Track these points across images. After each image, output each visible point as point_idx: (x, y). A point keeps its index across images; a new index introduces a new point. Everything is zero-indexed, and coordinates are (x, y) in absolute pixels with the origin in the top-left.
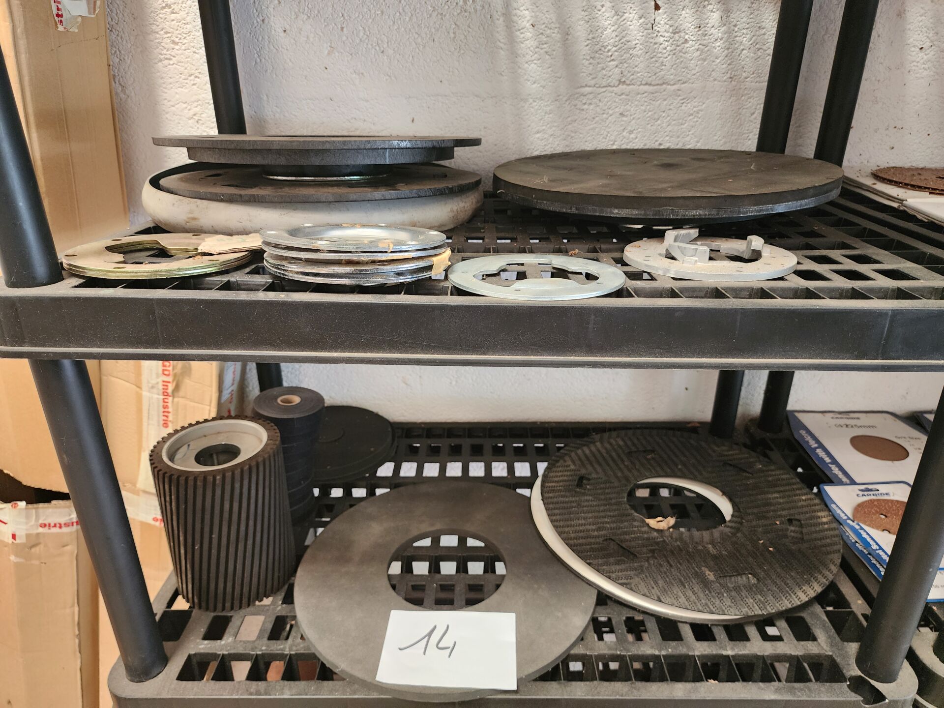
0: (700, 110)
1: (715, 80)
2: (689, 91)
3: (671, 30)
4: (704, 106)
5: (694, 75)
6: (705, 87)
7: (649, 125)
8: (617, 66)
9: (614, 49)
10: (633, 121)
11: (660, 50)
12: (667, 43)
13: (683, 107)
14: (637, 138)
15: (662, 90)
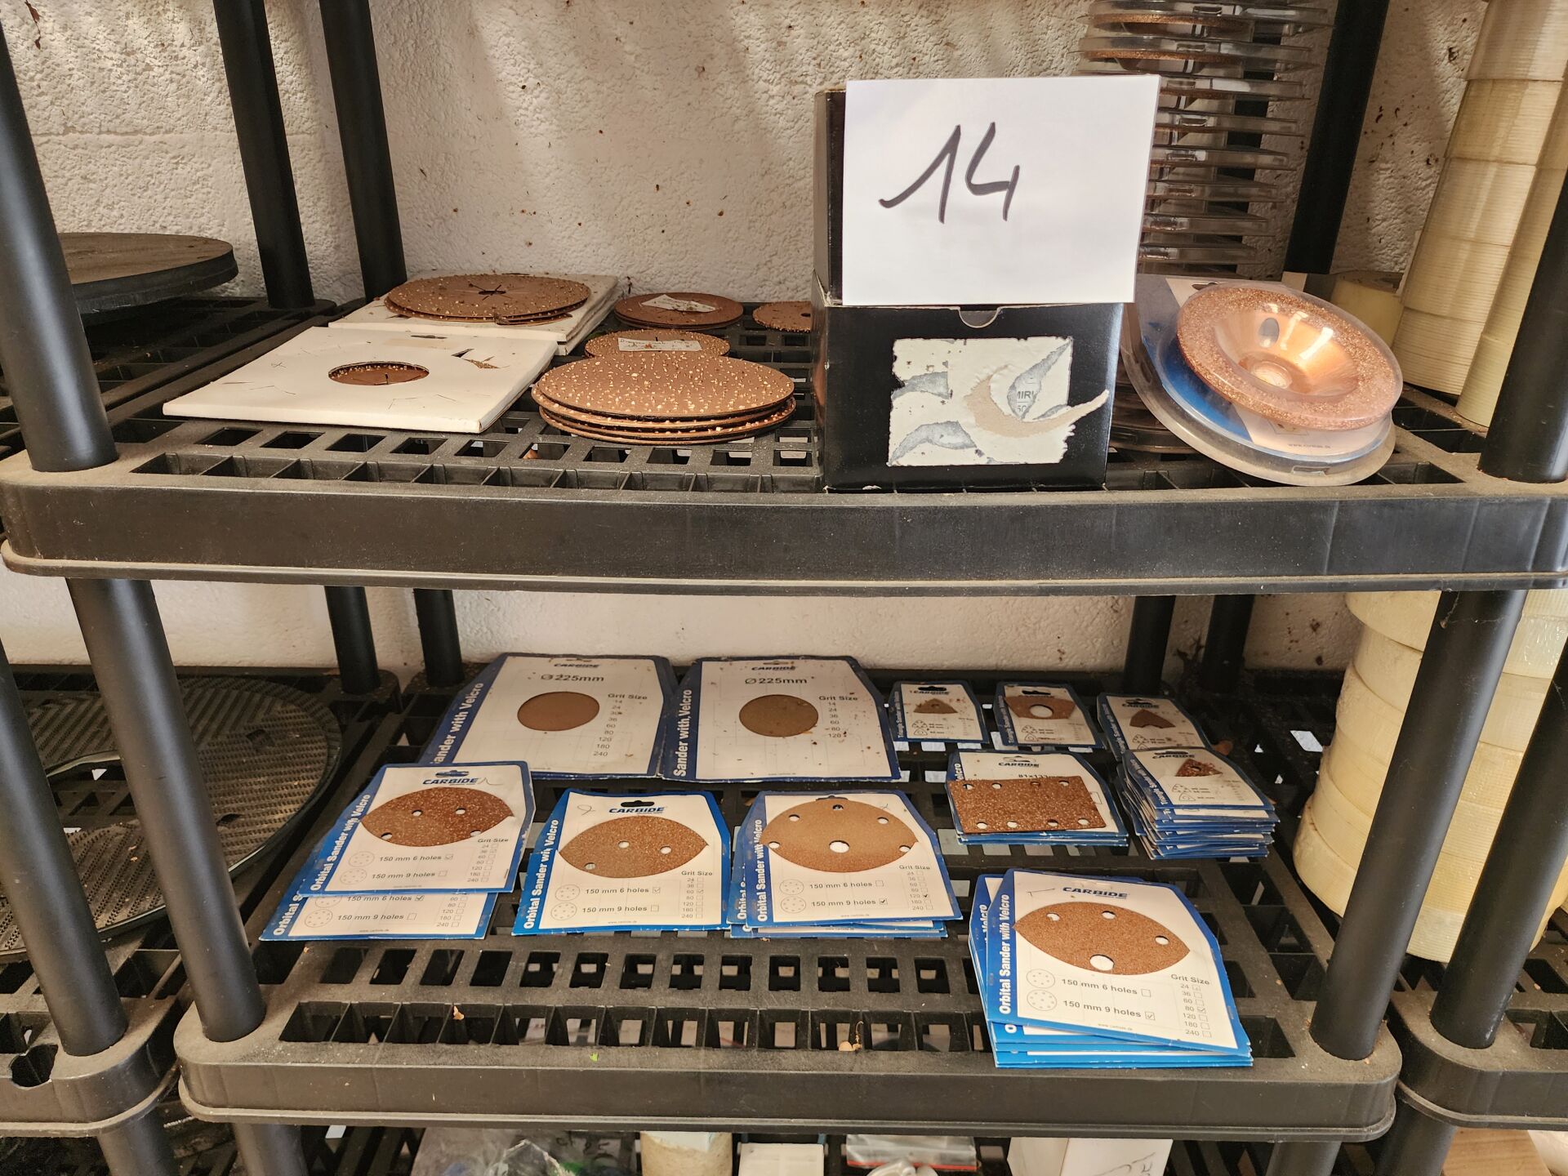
3: (118, 49)
12: (119, 69)
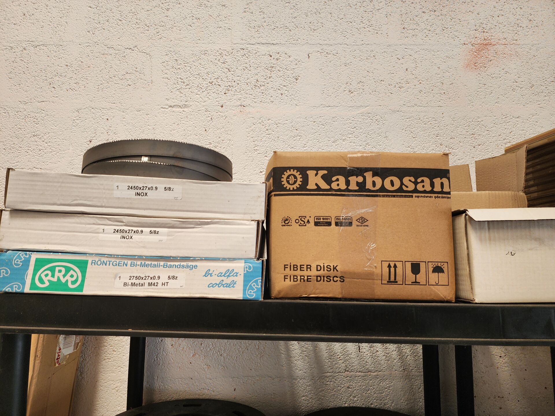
0: (390, 386)
1: (396, 370)
2: (383, 376)
4: (392, 384)
5: (384, 368)
6: (391, 374)
7: (364, 393)
8: (343, 363)
9: (341, 354)
10: (355, 391)
11: (364, 355)
13: (381, 384)
14: (358, 400)
15: (368, 375)
